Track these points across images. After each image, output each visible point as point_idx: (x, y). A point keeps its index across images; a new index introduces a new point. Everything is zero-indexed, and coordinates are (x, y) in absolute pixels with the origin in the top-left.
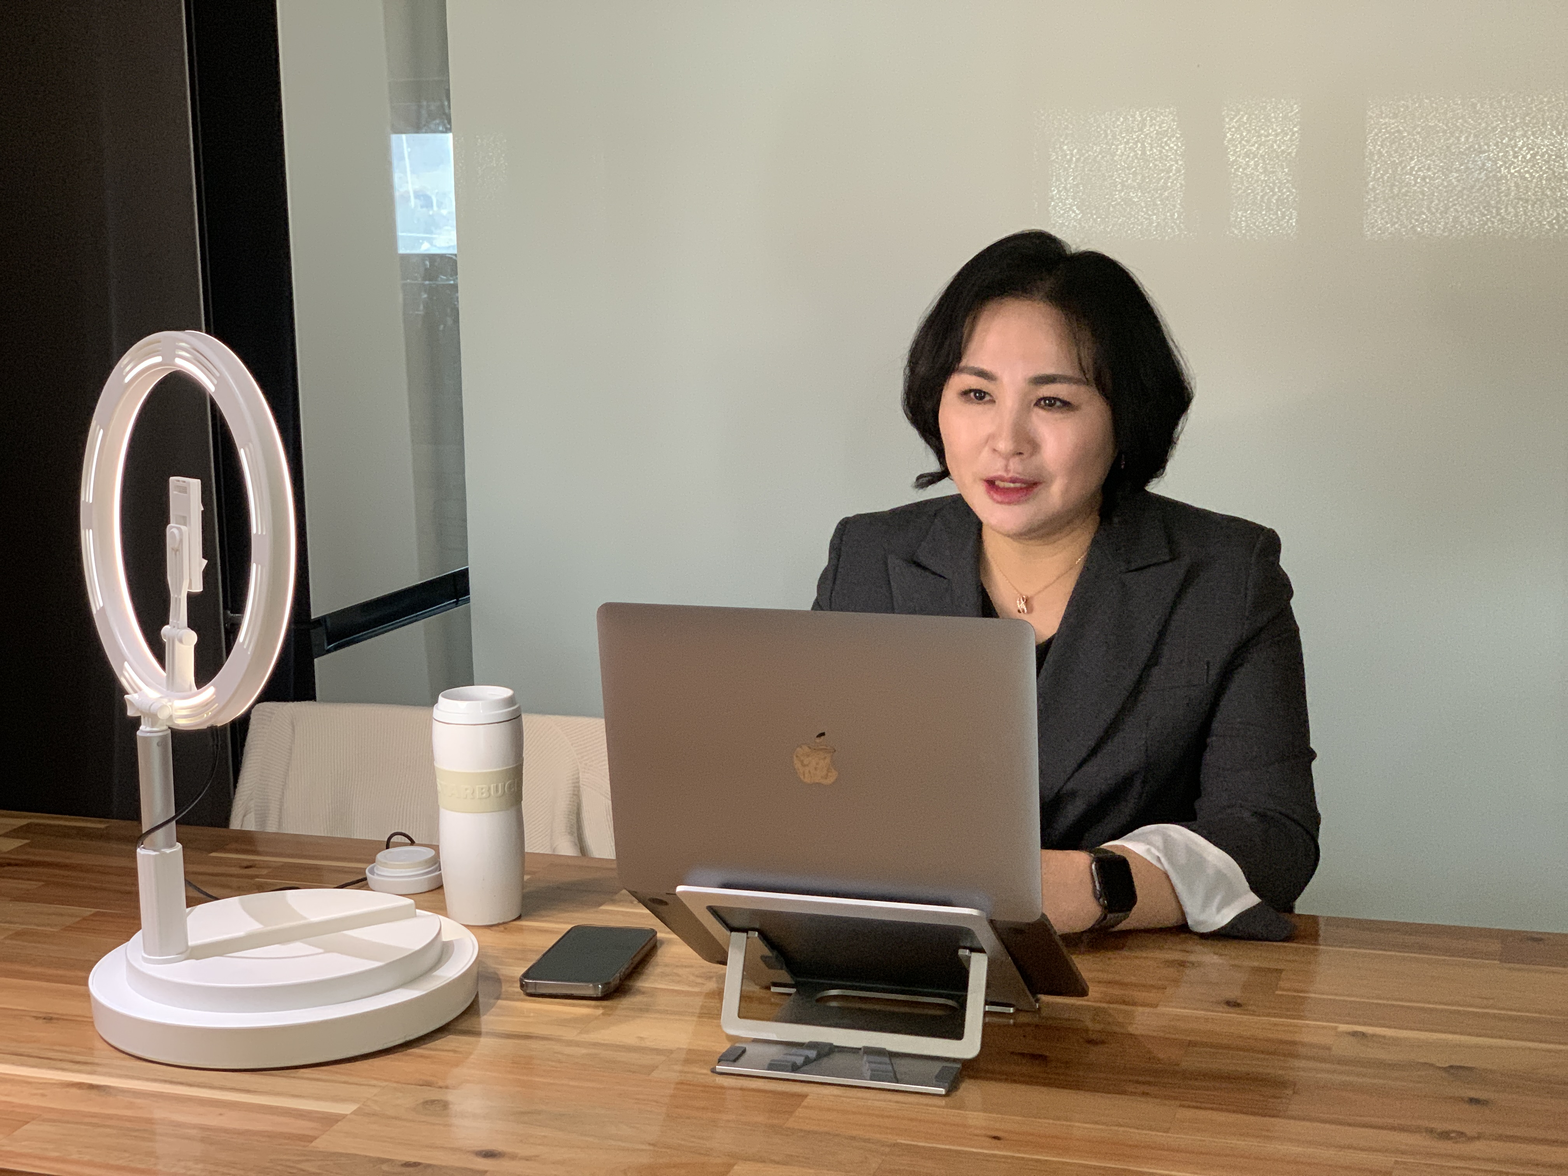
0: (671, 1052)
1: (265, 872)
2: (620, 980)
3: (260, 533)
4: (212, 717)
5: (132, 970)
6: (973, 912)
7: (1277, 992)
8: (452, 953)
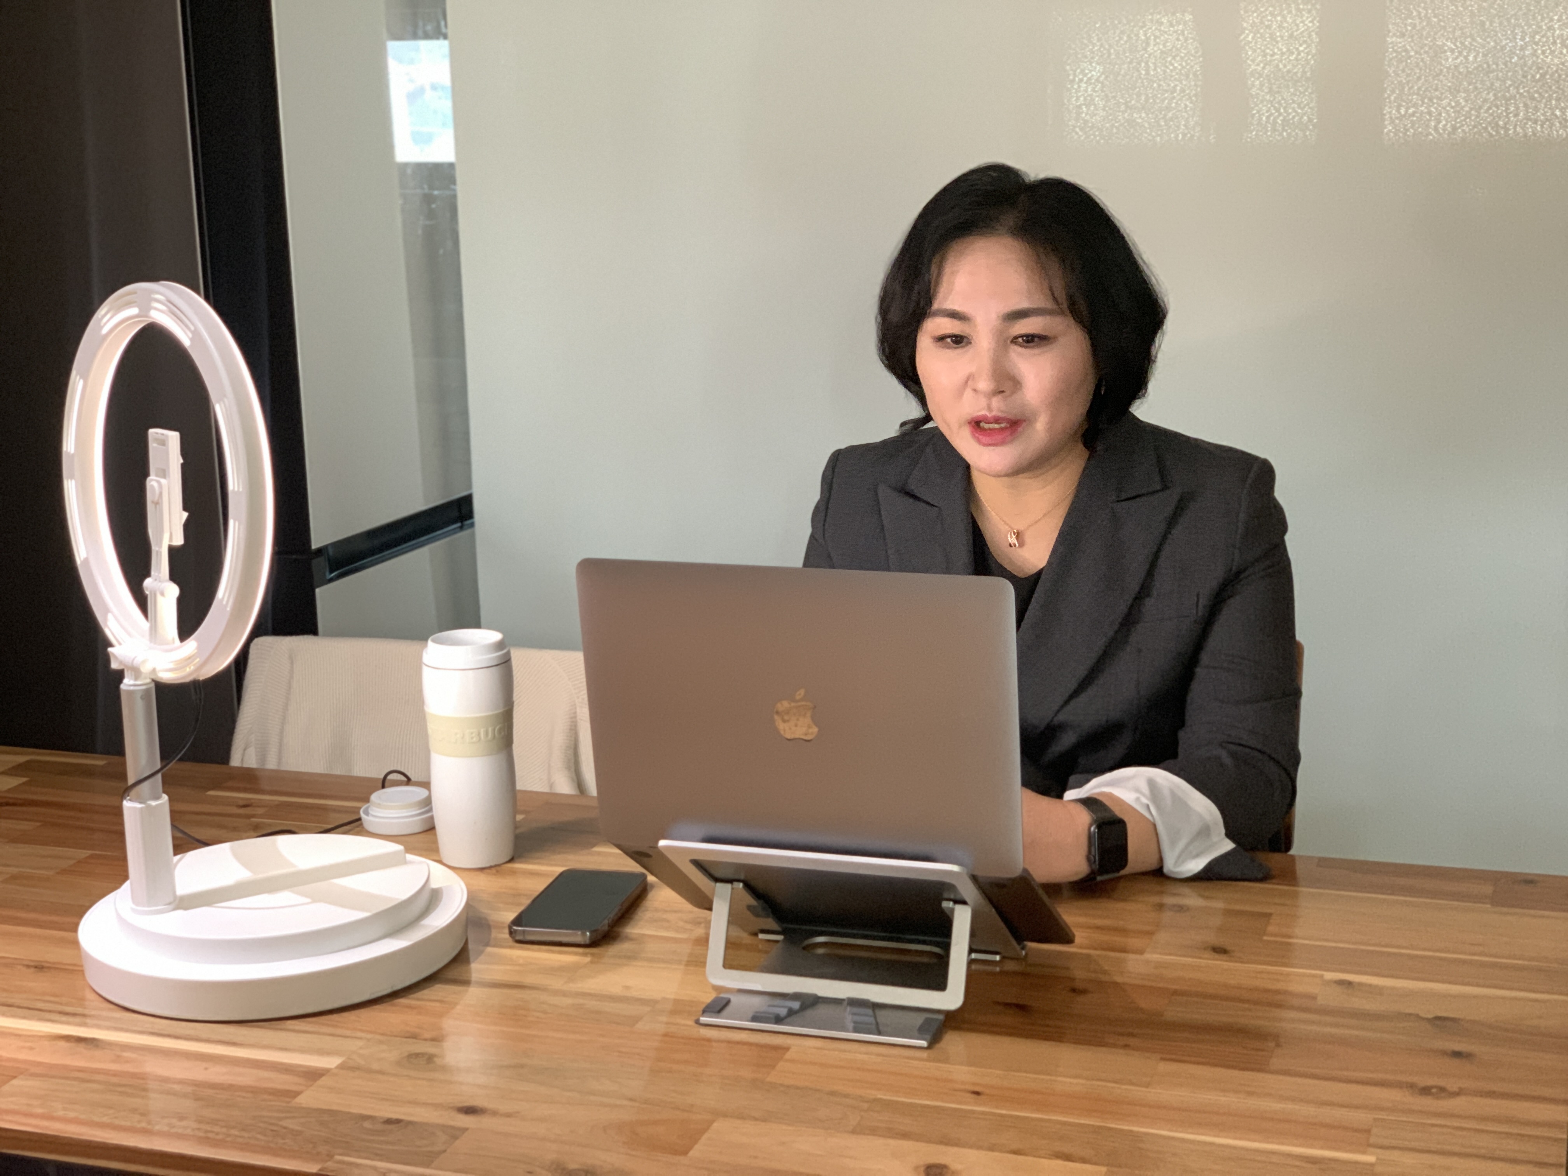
0: (654, 1002)
1: (260, 811)
2: (609, 926)
3: (236, 488)
4: (196, 670)
5: (121, 920)
6: (955, 868)
7: (1265, 938)
8: (440, 901)
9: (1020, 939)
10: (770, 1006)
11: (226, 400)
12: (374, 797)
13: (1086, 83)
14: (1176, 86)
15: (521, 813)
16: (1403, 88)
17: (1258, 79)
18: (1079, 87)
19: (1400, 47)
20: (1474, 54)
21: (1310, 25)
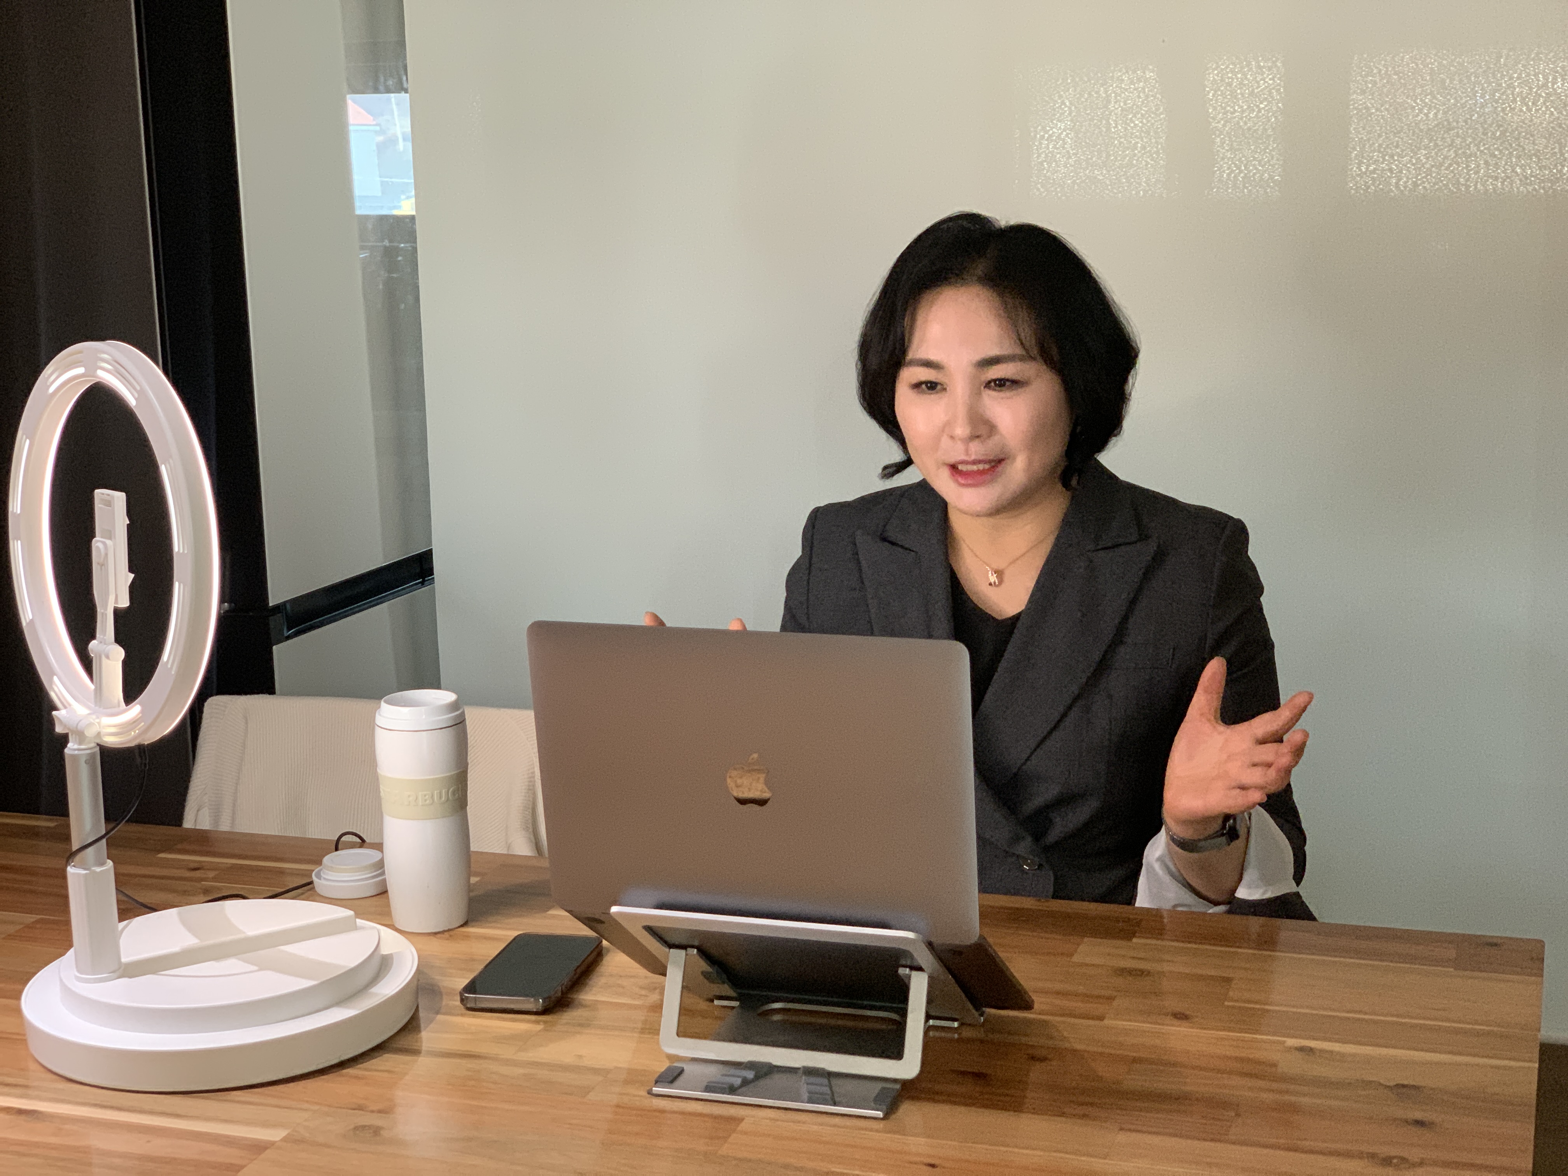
0: (610, 1071)
1: (211, 874)
2: (562, 992)
3: (181, 551)
4: (140, 735)
5: (65, 989)
6: (910, 935)
7: (1226, 1003)
8: (391, 968)
9: (978, 1005)
10: (723, 1075)
11: (171, 461)
12: (326, 860)
13: (1047, 140)
14: (1137, 143)
15: (476, 874)
16: (1364, 146)
17: (1219, 136)
18: (1041, 144)
19: (1361, 104)
20: (1435, 111)
21: (1271, 82)
